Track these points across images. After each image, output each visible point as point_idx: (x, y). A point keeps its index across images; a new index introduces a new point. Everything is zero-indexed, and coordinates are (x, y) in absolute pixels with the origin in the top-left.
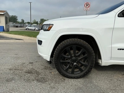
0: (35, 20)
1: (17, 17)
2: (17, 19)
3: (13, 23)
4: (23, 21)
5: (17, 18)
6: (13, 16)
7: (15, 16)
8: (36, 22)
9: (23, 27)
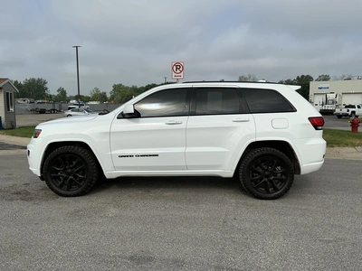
0: (97, 89)
1: (45, 83)
2: (47, 89)
3: (32, 100)
4: (63, 92)
5: (47, 86)
6: (33, 80)
7: (39, 80)
8: (101, 94)
9: (60, 111)
